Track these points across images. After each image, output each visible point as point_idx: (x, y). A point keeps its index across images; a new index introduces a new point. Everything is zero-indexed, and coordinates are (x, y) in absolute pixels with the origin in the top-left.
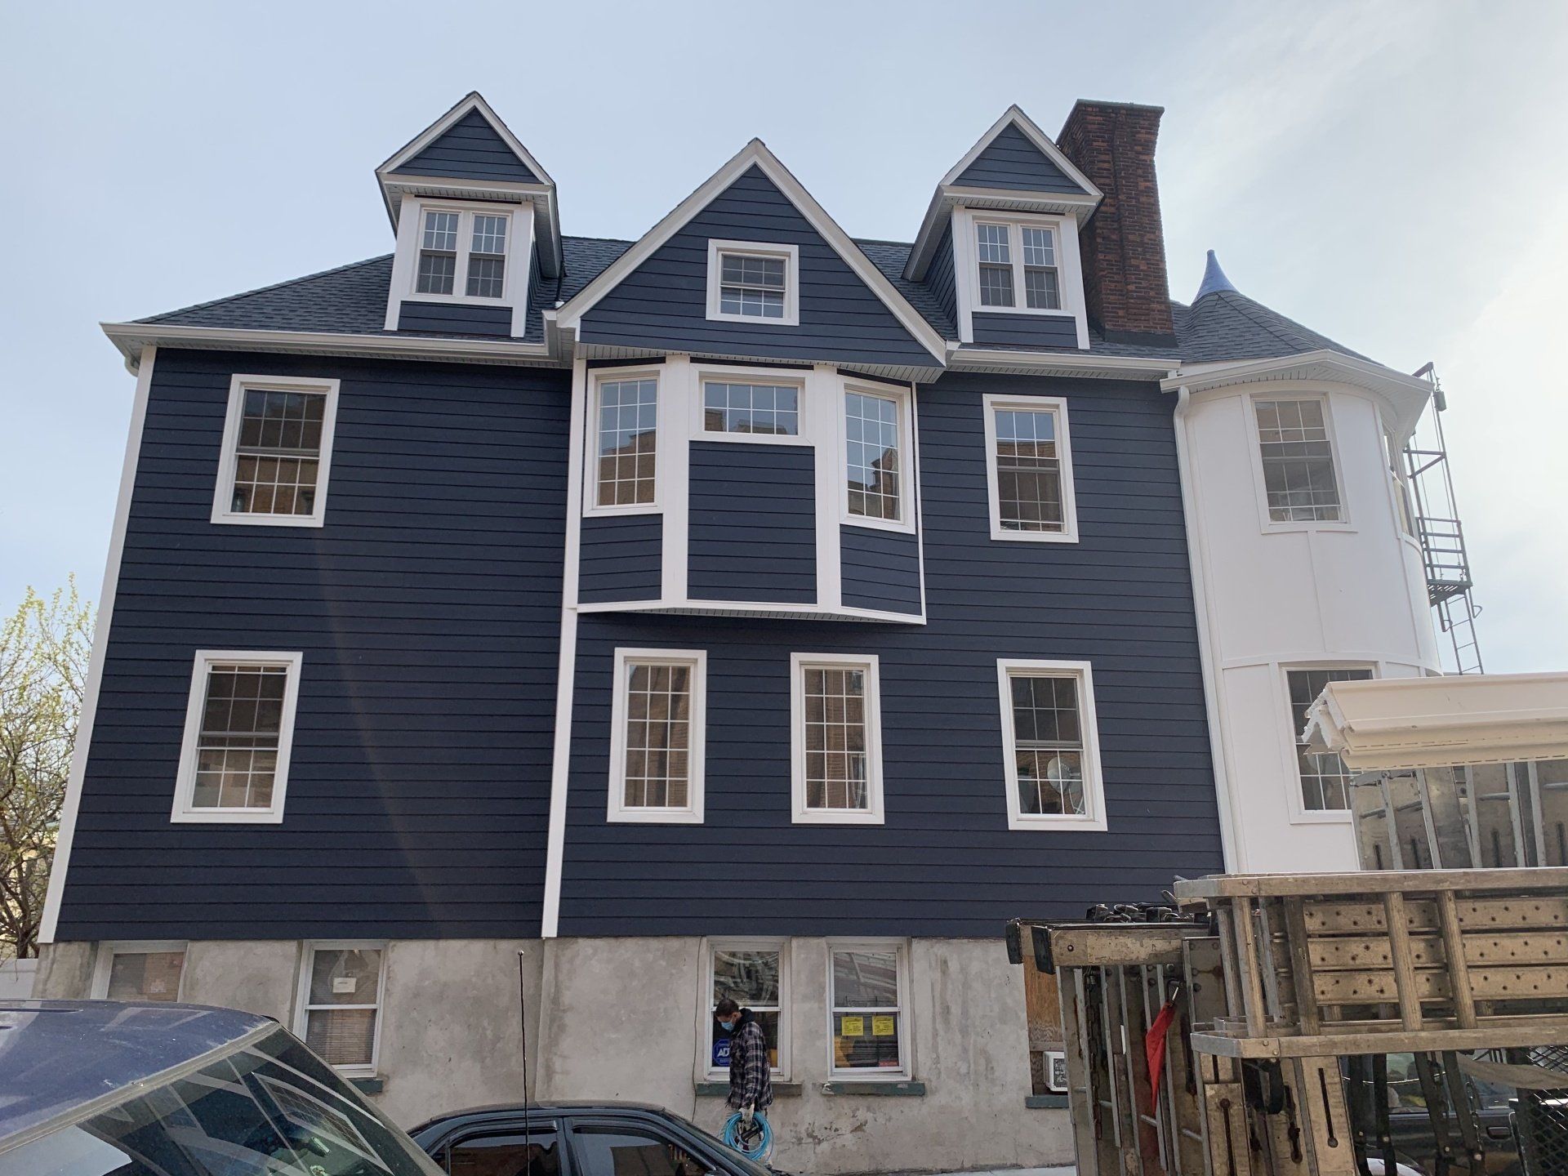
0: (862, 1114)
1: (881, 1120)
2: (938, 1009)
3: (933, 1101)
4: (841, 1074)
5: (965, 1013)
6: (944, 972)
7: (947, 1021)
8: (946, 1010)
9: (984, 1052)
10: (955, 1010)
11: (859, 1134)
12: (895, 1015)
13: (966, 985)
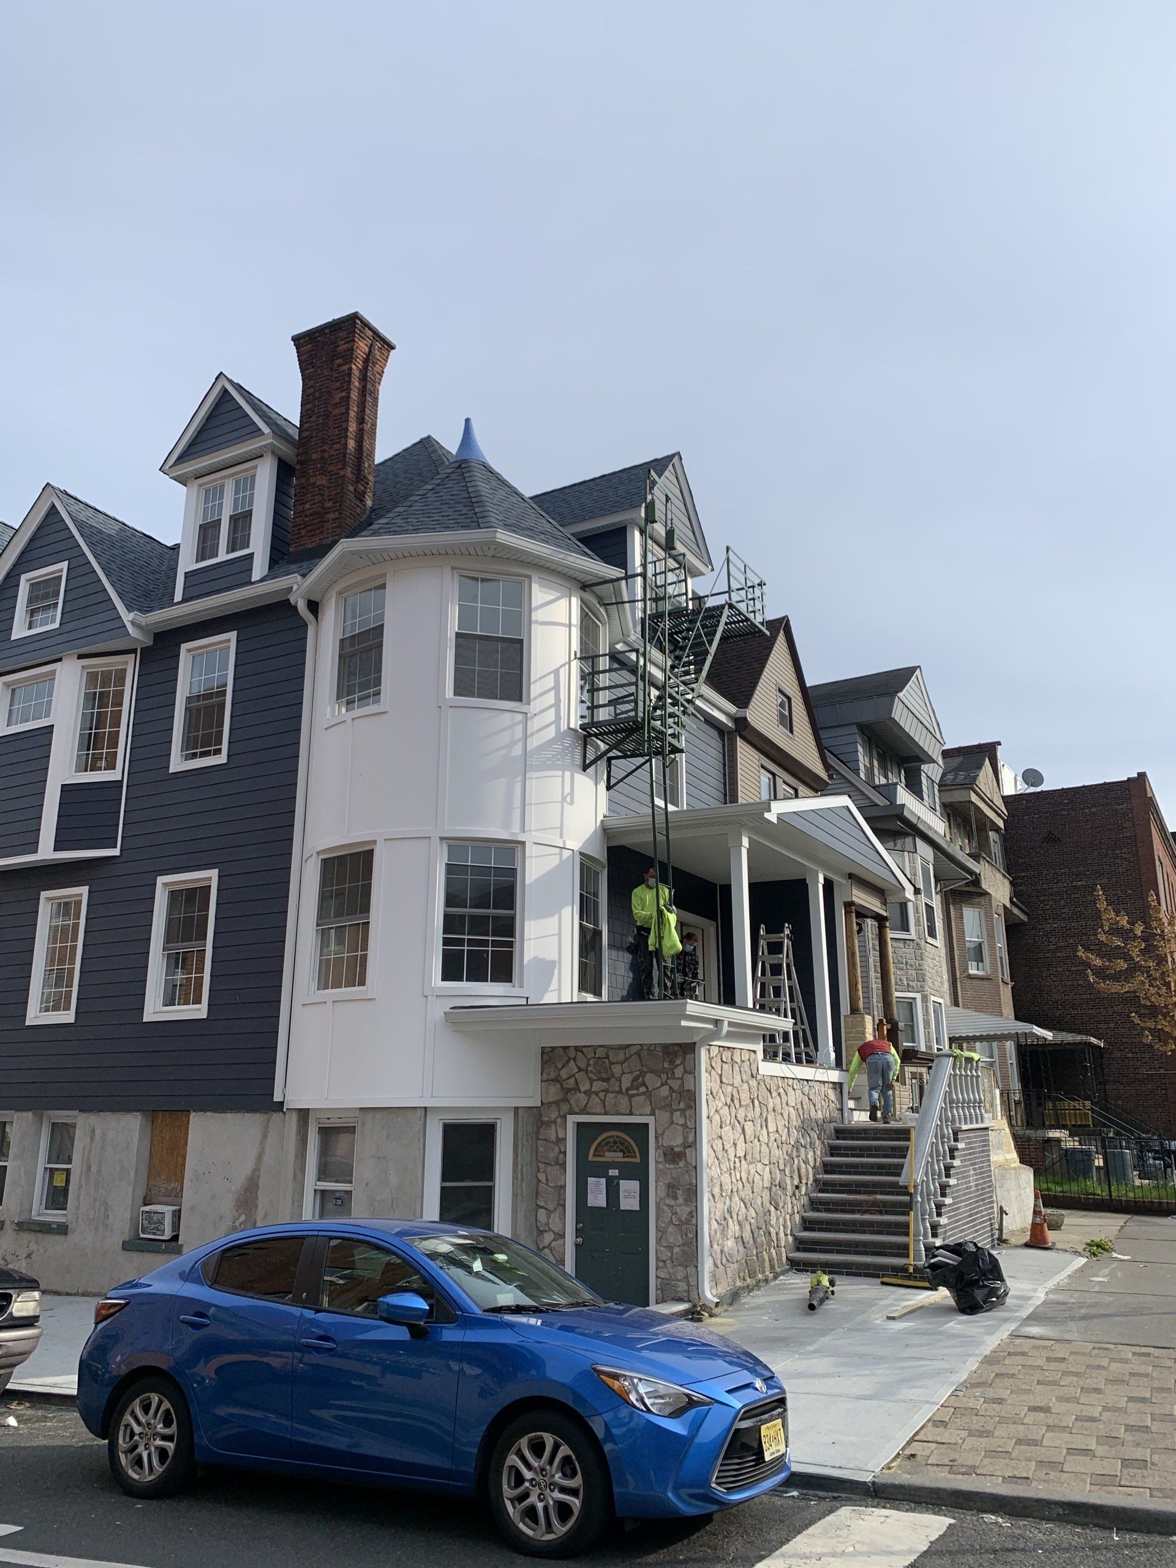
0: (33, 1247)
1: (41, 1251)
2: (84, 1168)
3: (73, 1238)
4: (47, 1214)
5: (99, 1171)
6: (92, 1138)
7: (88, 1177)
8: (89, 1167)
9: (105, 1203)
10: (94, 1169)
11: (29, 1260)
12: (68, 1171)
13: (103, 1149)
